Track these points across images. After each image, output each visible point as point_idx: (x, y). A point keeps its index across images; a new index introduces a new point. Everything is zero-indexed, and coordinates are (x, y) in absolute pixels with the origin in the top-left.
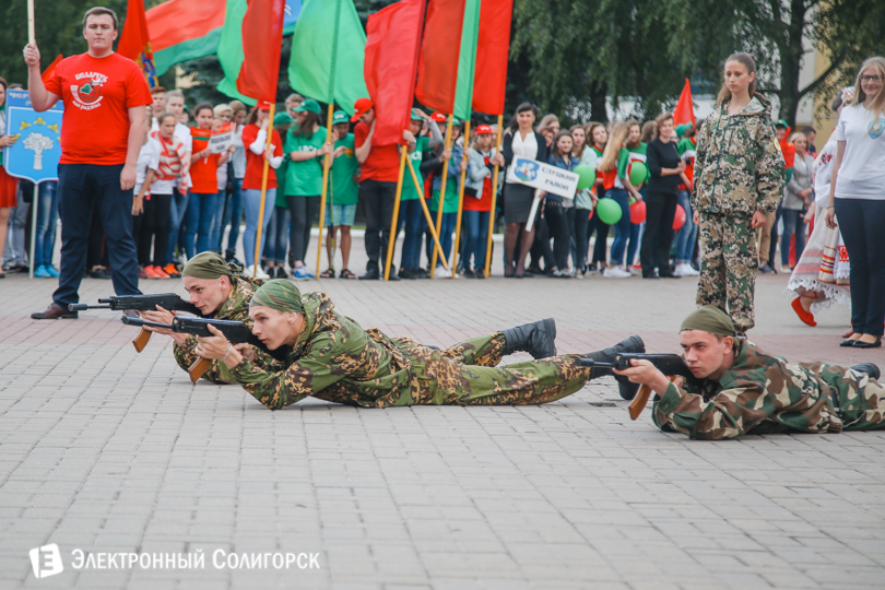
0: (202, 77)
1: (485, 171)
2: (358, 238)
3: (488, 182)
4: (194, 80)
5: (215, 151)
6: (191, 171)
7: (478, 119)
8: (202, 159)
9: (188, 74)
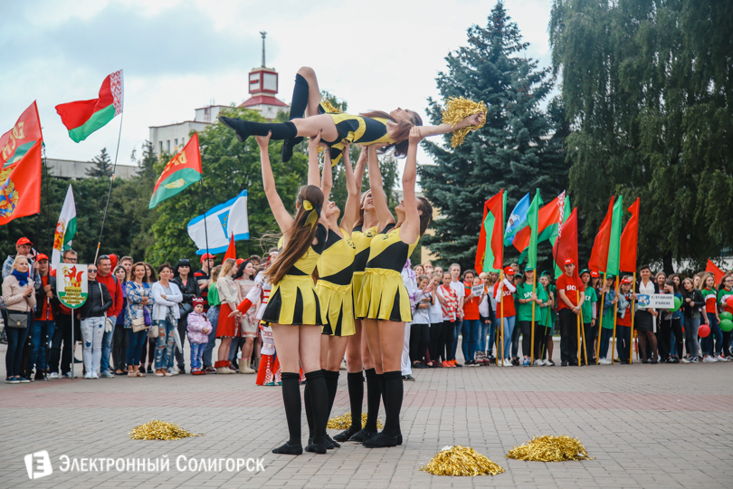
0: (442, 254)
1: (626, 303)
2: (557, 341)
3: (628, 311)
4: (438, 255)
5: (475, 295)
6: (464, 308)
7: (623, 273)
8: (470, 300)
9: (433, 253)
